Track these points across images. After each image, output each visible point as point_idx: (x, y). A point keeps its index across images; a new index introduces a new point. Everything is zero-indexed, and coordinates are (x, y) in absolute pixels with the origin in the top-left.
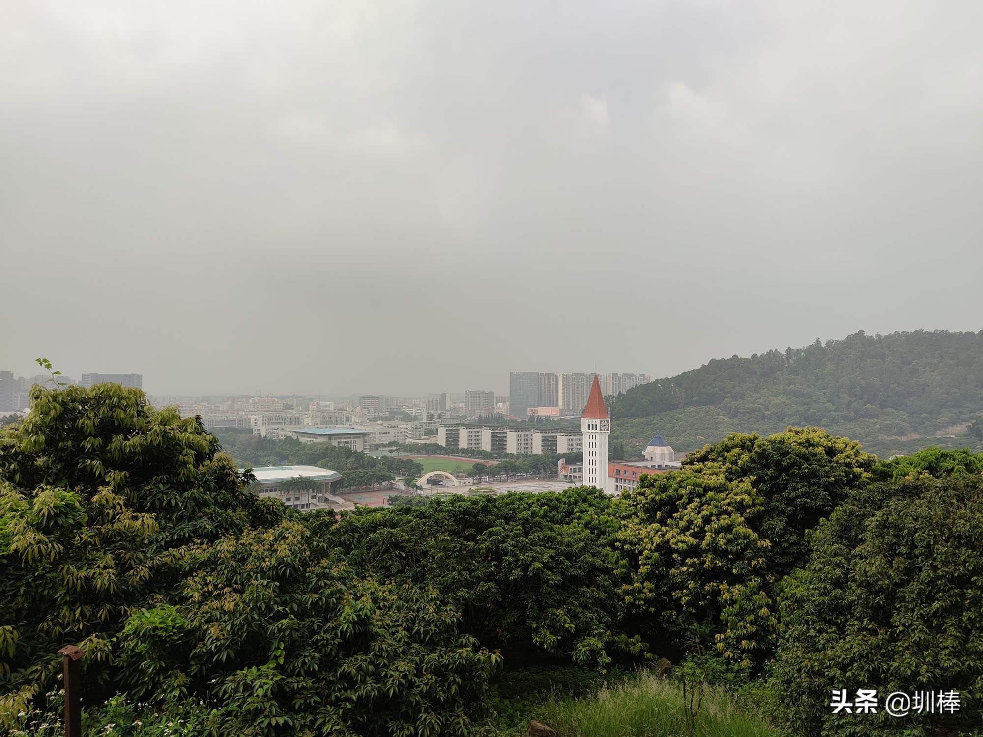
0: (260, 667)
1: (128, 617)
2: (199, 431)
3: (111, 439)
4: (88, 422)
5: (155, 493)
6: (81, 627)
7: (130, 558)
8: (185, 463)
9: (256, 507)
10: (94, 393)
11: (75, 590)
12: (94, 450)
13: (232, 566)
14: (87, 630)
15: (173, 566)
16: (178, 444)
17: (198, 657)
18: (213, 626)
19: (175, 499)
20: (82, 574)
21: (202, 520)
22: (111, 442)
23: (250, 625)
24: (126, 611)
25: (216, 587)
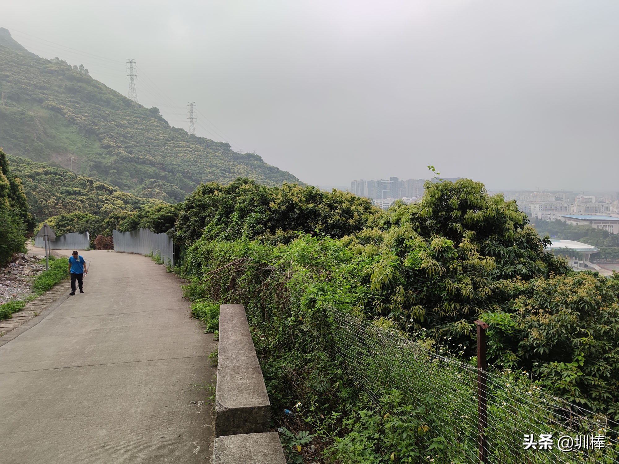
0: (566, 364)
1: (479, 314)
2: (516, 210)
3: (466, 212)
4: (454, 201)
5: (490, 245)
6: (454, 315)
7: (479, 281)
8: (509, 229)
9: (551, 262)
10: (458, 185)
11: (451, 294)
12: (457, 218)
13: (544, 296)
14: (457, 316)
15: (503, 290)
16: (504, 217)
17: (524, 347)
18: (533, 331)
19: (503, 250)
20: (456, 285)
21: (519, 266)
22: (466, 214)
23: (559, 335)
24: (478, 311)
25: (533, 307)
